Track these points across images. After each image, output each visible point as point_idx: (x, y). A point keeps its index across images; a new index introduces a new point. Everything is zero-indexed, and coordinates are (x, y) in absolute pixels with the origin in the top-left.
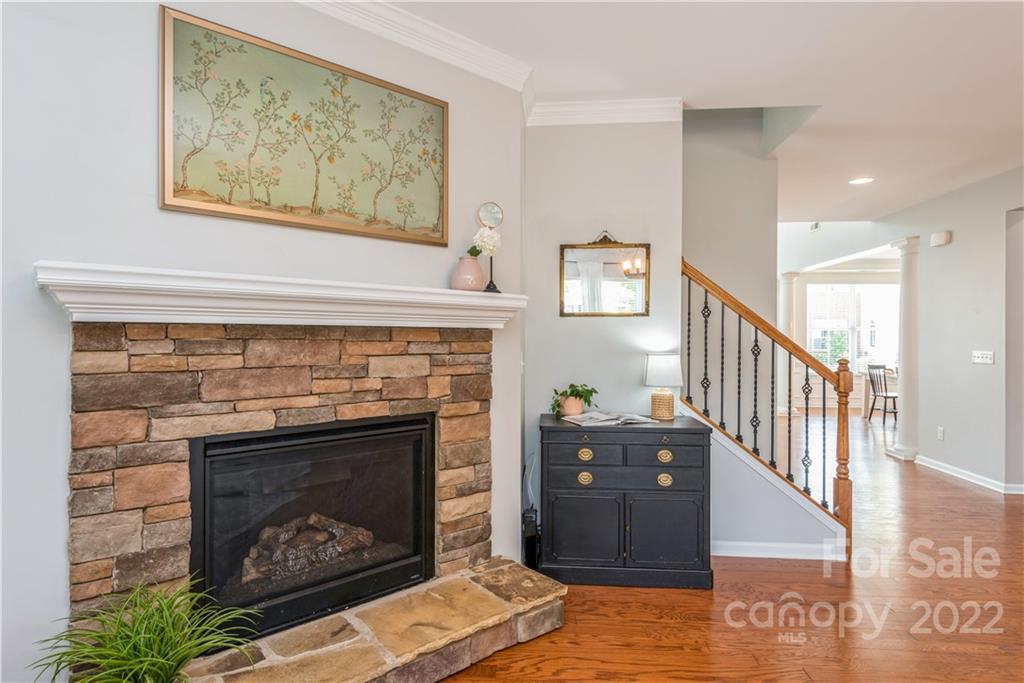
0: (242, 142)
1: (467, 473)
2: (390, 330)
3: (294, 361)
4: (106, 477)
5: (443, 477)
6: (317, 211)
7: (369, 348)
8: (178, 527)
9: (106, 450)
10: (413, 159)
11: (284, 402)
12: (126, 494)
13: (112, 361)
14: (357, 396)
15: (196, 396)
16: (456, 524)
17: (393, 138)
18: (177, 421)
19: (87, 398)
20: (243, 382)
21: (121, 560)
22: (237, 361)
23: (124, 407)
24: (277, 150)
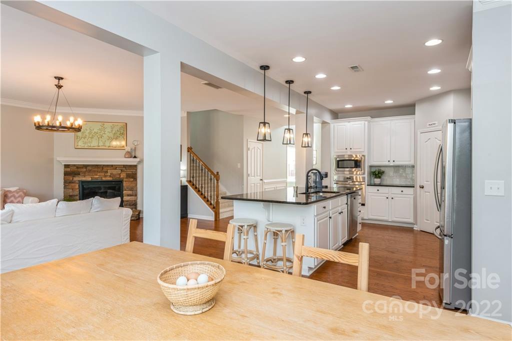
0: (86, 138)
1: (130, 192)
2: (112, 165)
3: (94, 170)
4: (68, 184)
5: (124, 192)
6: (99, 146)
7: (108, 168)
8: (77, 192)
9: (68, 181)
10: (118, 135)
11: (93, 176)
12: (70, 187)
13: (69, 170)
14: (105, 176)
15: (79, 174)
16: (127, 201)
17: (114, 132)
18: (77, 178)
20: (86, 173)
21: (69, 195)
22: (85, 170)
23: (70, 175)
24: (92, 138)
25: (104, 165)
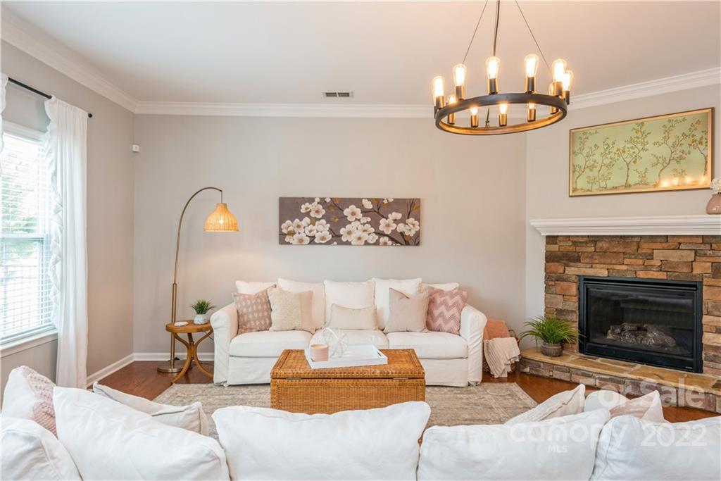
0: (596, 167)
2: (667, 237)
3: (615, 250)
4: (553, 283)
5: (706, 319)
6: (628, 186)
7: (654, 246)
8: (573, 304)
9: (553, 275)
11: (611, 266)
12: (558, 289)
13: (555, 248)
14: (646, 268)
15: (579, 261)
16: (716, 348)
18: (573, 268)
19: (550, 258)
20: (595, 257)
21: (557, 310)
22: (593, 249)
23: (558, 262)
24: (610, 165)
25: (641, 237)
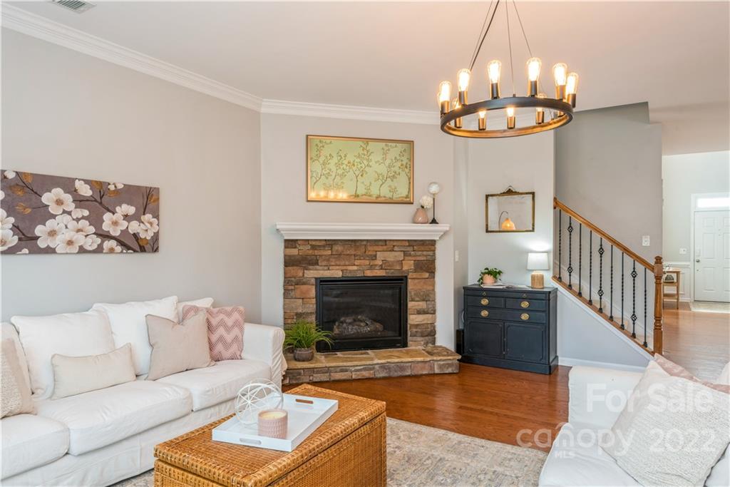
0: (331, 175)
1: (422, 305)
2: (386, 241)
3: (348, 252)
4: (293, 287)
5: (410, 304)
6: (357, 196)
7: (376, 248)
8: (311, 306)
9: (293, 279)
10: (396, 169)
11: (345, 268)
12: (298, 293)
13: (294, 252)
14: (372, 267)
15: (317, 263)
16: (417, 326)
17: (388, 162)
18: (312, 271)
19: (289, 262)
20: (331, 259)
21: (297, 314)
22: (329, 252)
23: (297, 266)
24: (343, 176)
25: (367, 241)
